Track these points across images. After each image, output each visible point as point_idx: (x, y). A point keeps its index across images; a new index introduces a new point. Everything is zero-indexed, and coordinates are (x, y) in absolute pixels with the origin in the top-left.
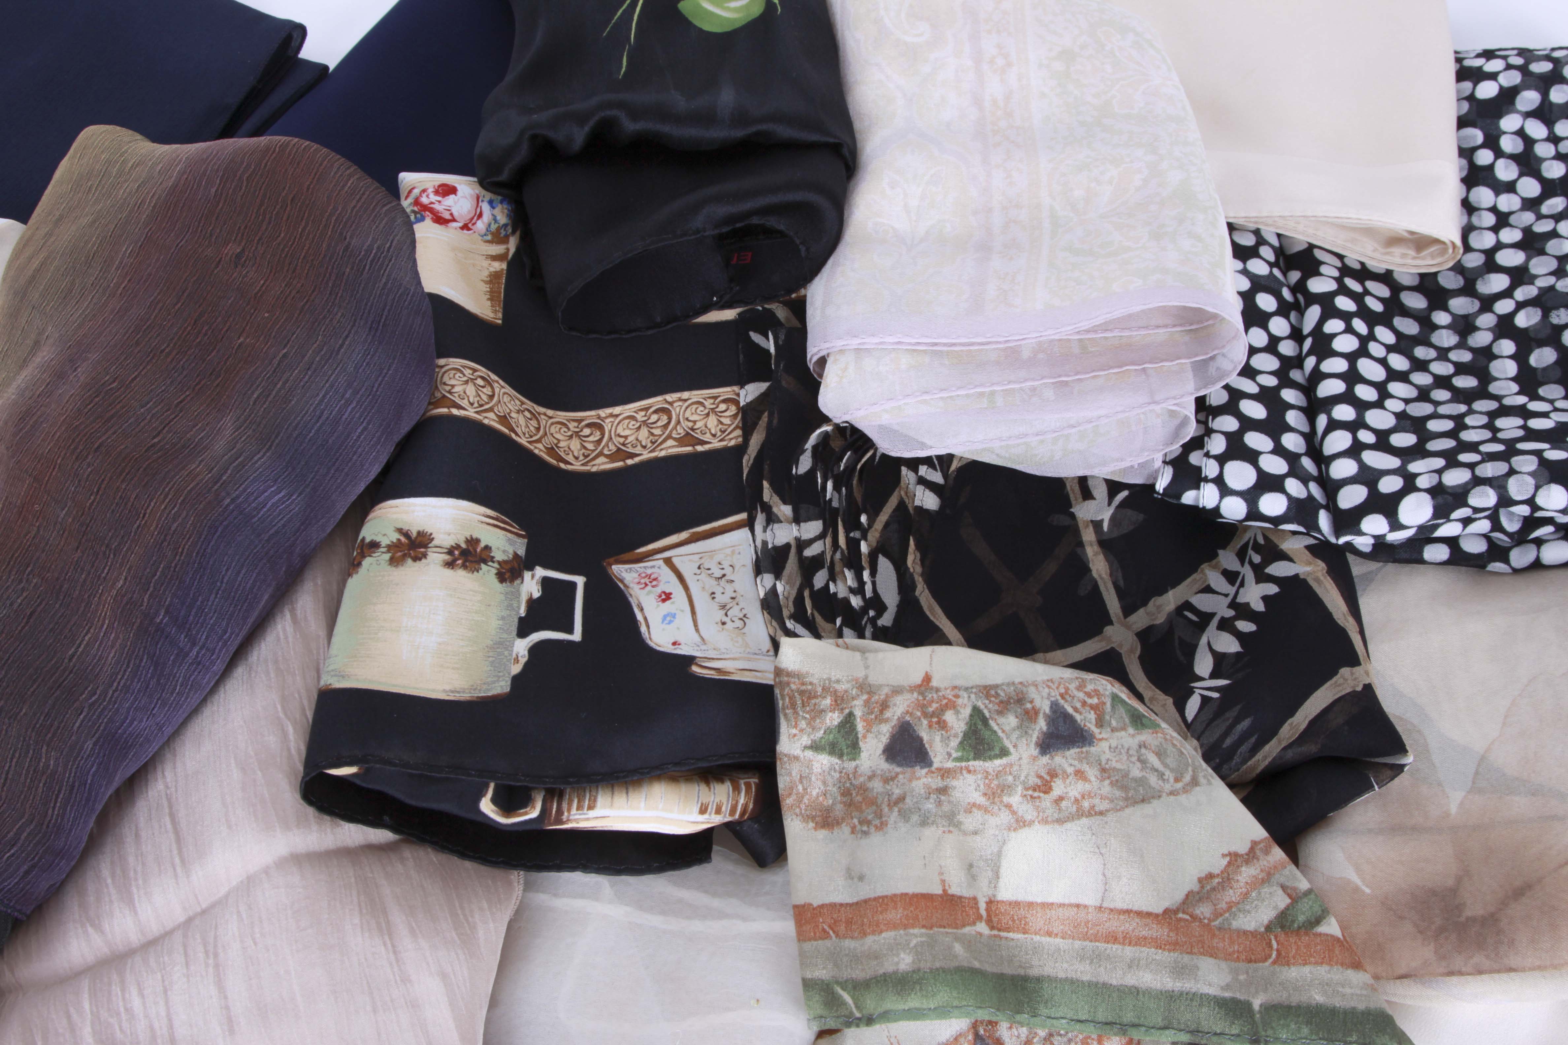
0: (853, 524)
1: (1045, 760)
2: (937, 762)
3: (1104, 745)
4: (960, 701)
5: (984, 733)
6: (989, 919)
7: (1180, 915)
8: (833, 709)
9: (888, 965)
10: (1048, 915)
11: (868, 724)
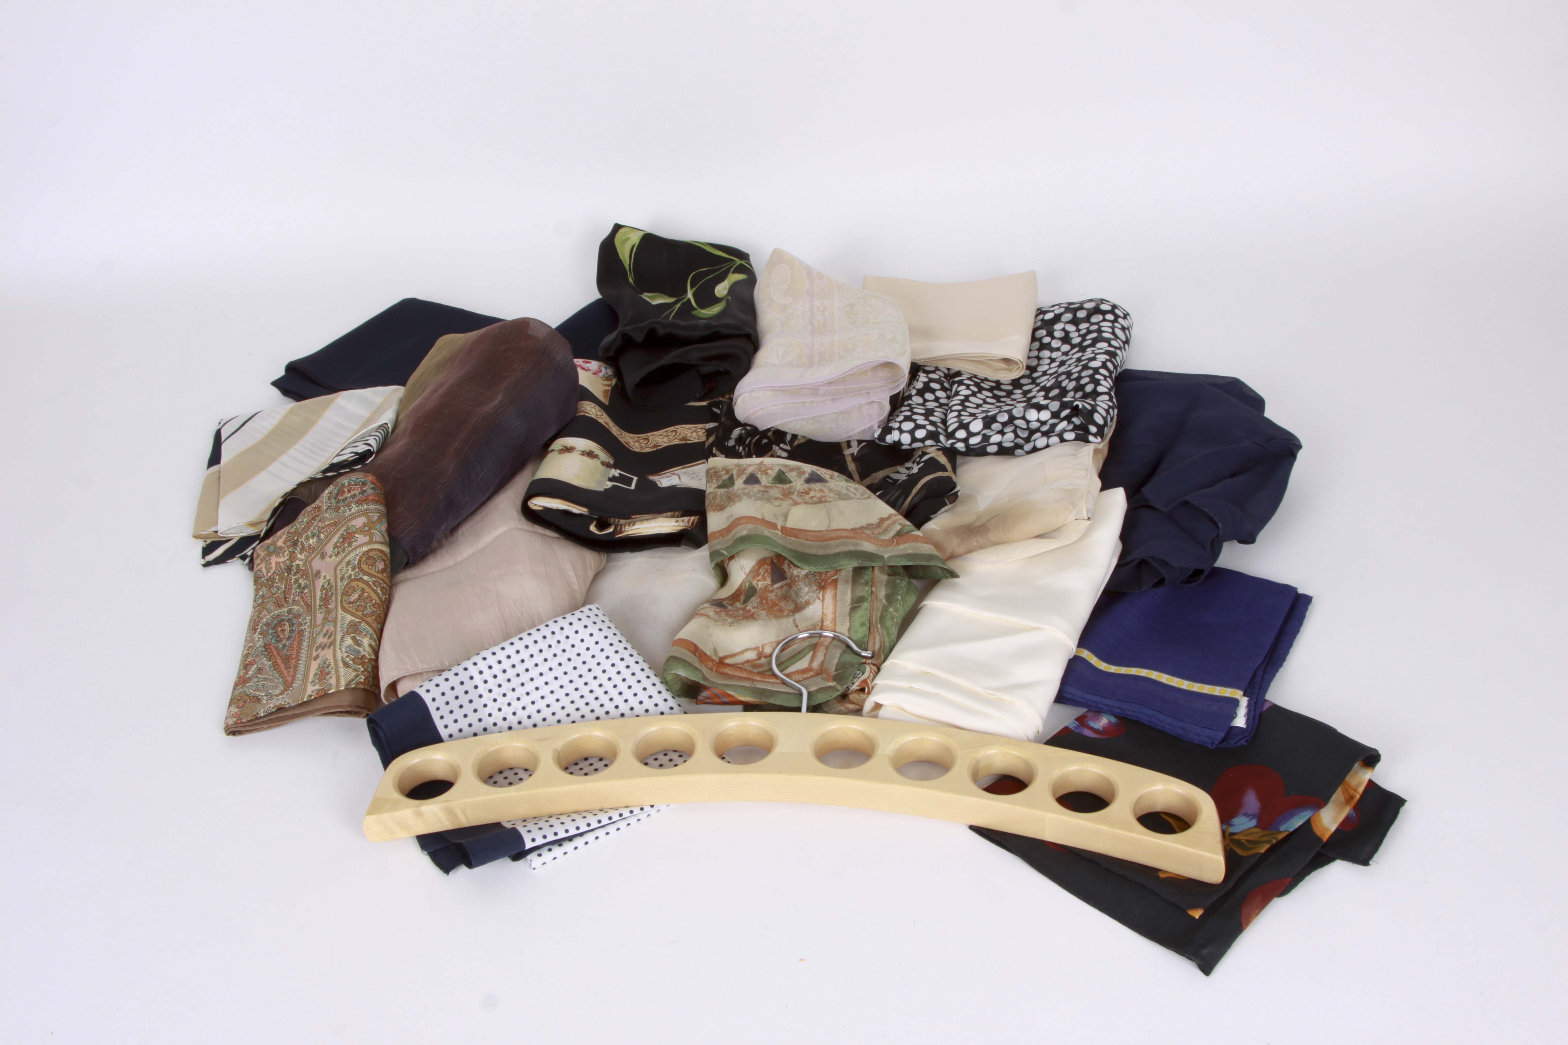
1: (807, 485)
2: (763, 484)
3: (831, 484)
4: (774, 468)
5: (783, 477)
6: (782, 531)
7: (858, 531)
8: (725, 474)
9: (738, 535)
10: (807, 533)
11: (738, 476)
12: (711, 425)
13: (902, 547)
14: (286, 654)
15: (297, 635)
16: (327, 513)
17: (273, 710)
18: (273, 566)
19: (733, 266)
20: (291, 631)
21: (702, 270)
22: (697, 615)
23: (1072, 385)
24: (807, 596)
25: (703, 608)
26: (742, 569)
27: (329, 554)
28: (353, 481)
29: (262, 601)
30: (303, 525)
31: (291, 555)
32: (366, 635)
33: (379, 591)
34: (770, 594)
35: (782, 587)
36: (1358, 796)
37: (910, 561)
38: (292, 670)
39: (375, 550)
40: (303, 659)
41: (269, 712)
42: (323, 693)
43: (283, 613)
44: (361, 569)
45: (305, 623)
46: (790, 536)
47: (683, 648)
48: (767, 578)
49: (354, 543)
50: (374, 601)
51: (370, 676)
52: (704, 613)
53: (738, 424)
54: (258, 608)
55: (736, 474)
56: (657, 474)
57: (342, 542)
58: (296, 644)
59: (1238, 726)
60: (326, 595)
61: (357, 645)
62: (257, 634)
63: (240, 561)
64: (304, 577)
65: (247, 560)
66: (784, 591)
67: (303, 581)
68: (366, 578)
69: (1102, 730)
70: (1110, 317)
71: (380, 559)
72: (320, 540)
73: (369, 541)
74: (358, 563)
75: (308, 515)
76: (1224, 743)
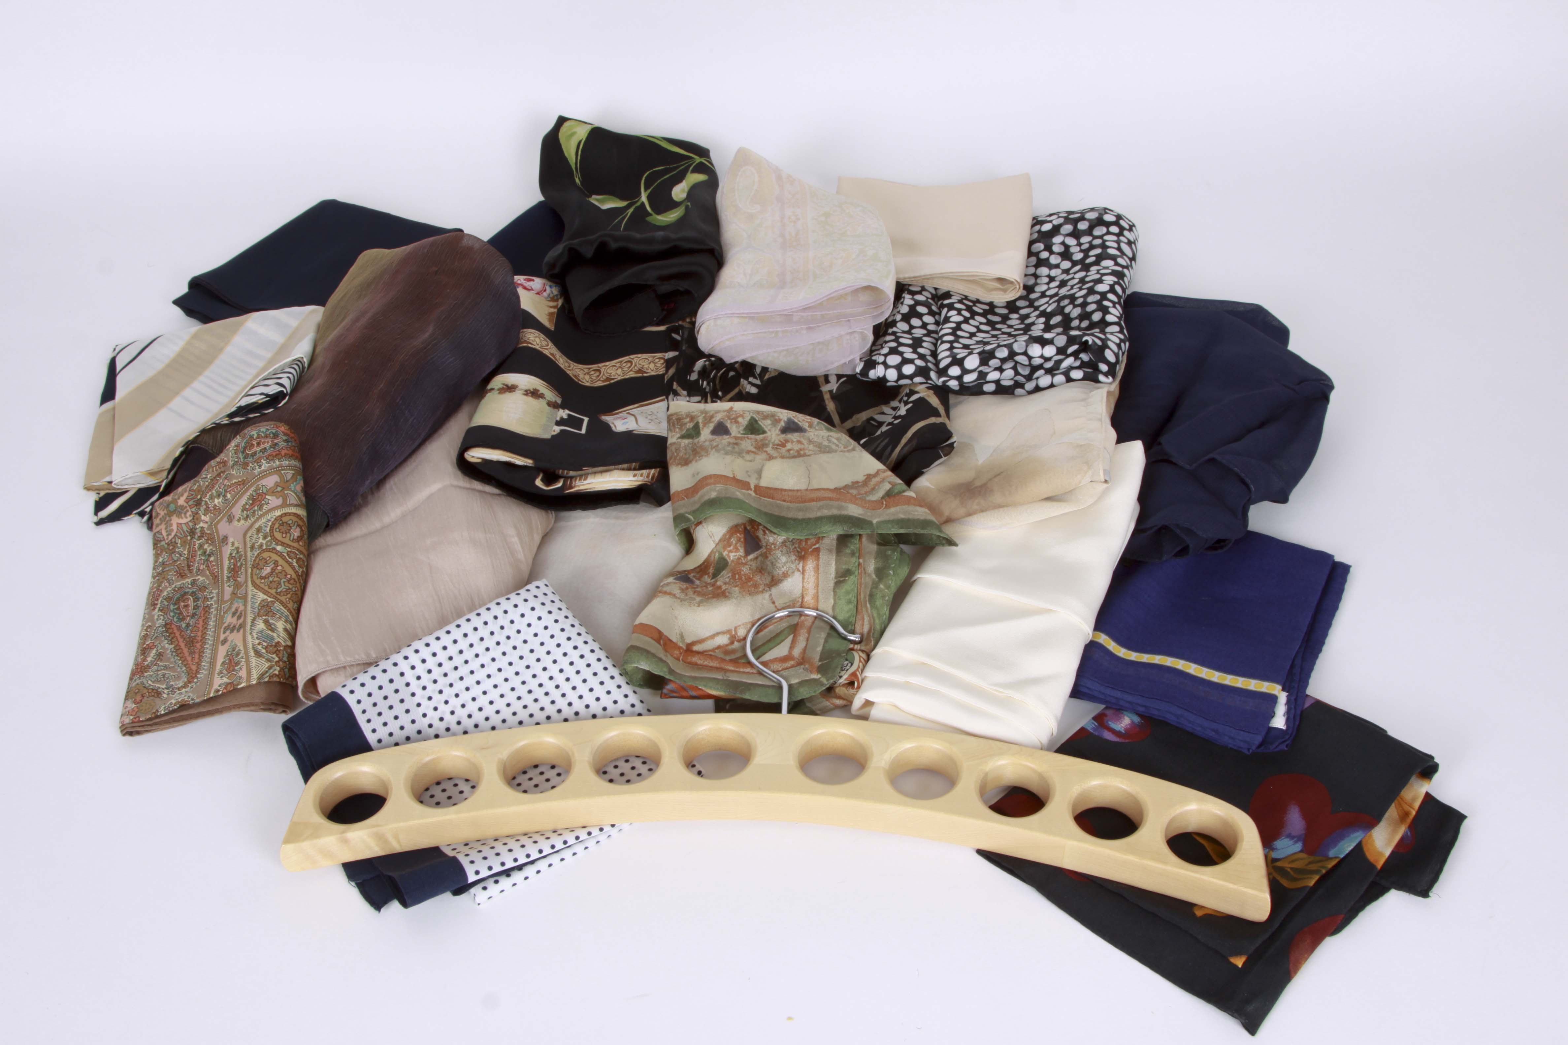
1: (783, 436)
2: (733, 434)
3: (812, 434)
4: (745, 415)
5: (756, 426)
6: (755, 491)
7: (842, 491)
8: (690, 422)
9: (706, 498)
10: (783, 493)
11: (705, 425)
12: (670, 355)
13: (892, 510)
14: (190, 635)
15: (203, 612)
16: (233, 469)
17: (175, 707)
18: (175, 527)
19: (692, 164)
20: (195, 607)
21: (657, 169)
22: (660, 592)
23: (1076, 312)
24: (785, 567)
25: (668, 584)
26: (711, 537)
27: (237, 517)
28: (263, 432)
29: (162, 570)
30: (207, 481)
31: (194, 516)
32: (280, 618)
33: (295, 564)
34: (743, 566)
35: (756, 558)
36: (1414, 813)
37: (902, 528)
38: (197, 656)
39: (290, 514)
40: (209, 642)
41: (171, 709)
42: (232, 688)
43: (186, 585)
44: (274, 538)
45: (212, 598)
46: (765, 497)
47: (645, 635)
48: (740, 548)
49: (265, 506)
50: (289, 576)
51: (286, 667)
52: (668, 591)
53: (701, 355)
54: (157, 578)
55: (702, 423)
56: (610, 414)
57: (252, 504)
58: (201, 623)
59: (1277, 727)
60: (234, 565)
61: (270, 630)
62: (157, 610)
63: (138, 518)
64: (210, 542)
65: (146, 518)
66: (759, 563)
67: (208, 546)
68: (279, 548)
69: (1123, 732)
70: (1114, 229)
71: (295, 526)
72: (226, 500)
73: (282, 504)
74: (270, 530)
75: (213, 471)
76: (1262, 748)
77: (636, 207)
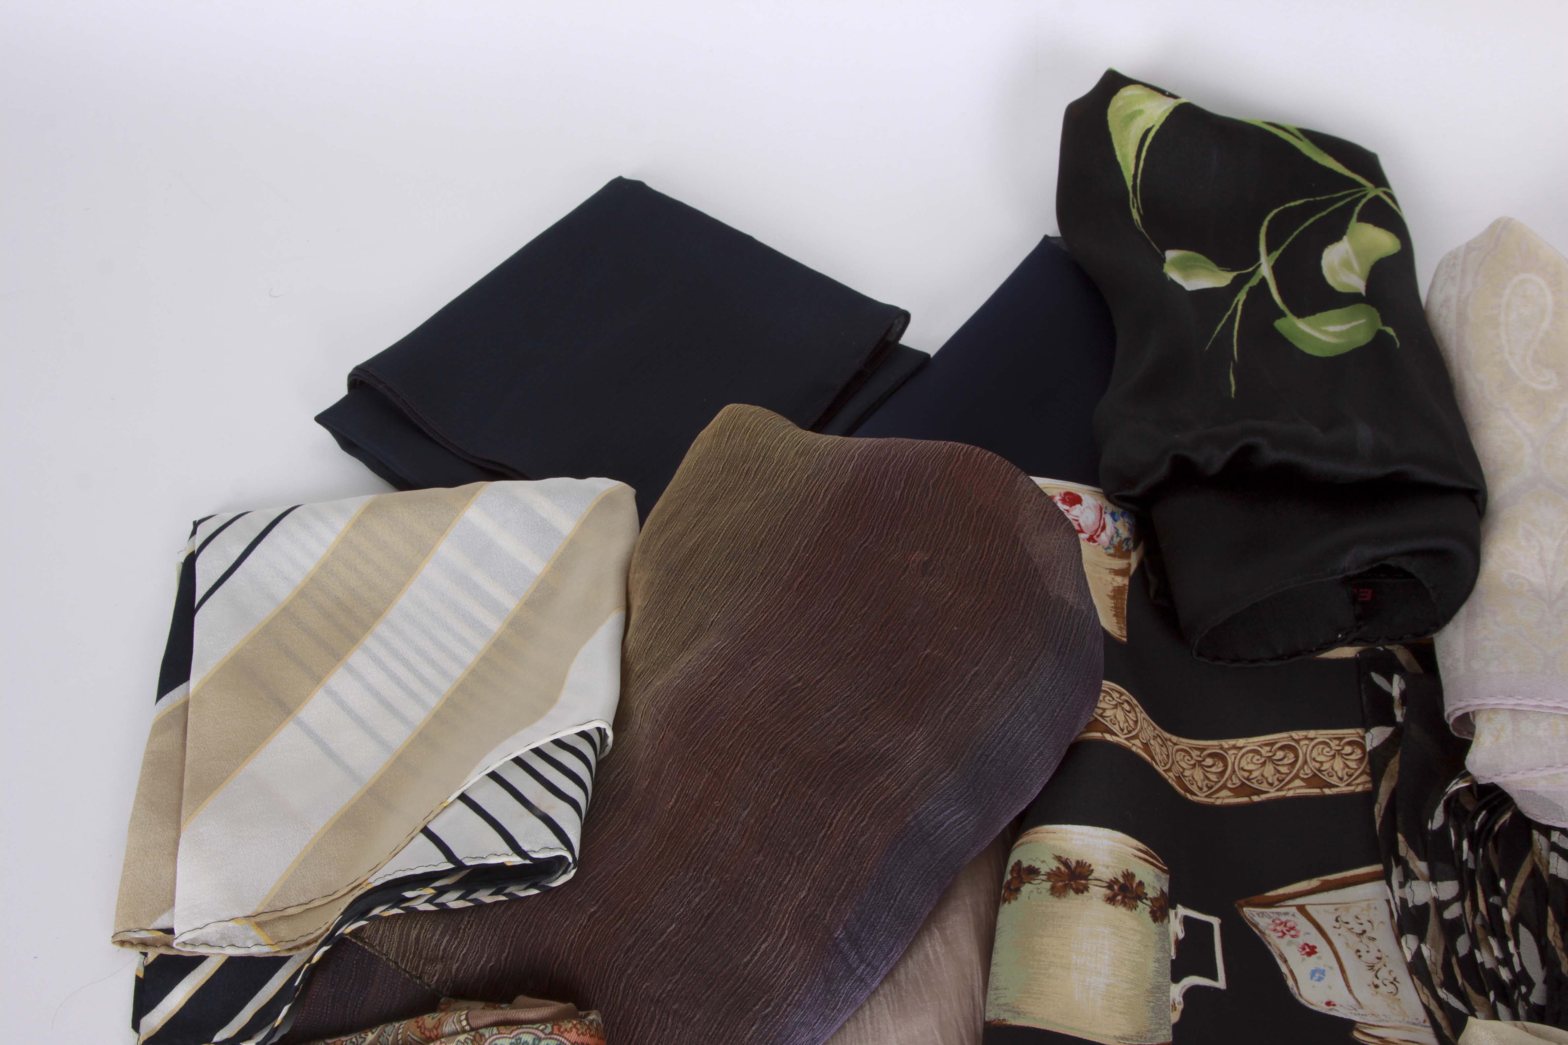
0: (1492, 889)
12: (1376, 736)
19: (1358, 200)
21: (1292, 204)
56: (1256, 899)
77: (1251, 288)
